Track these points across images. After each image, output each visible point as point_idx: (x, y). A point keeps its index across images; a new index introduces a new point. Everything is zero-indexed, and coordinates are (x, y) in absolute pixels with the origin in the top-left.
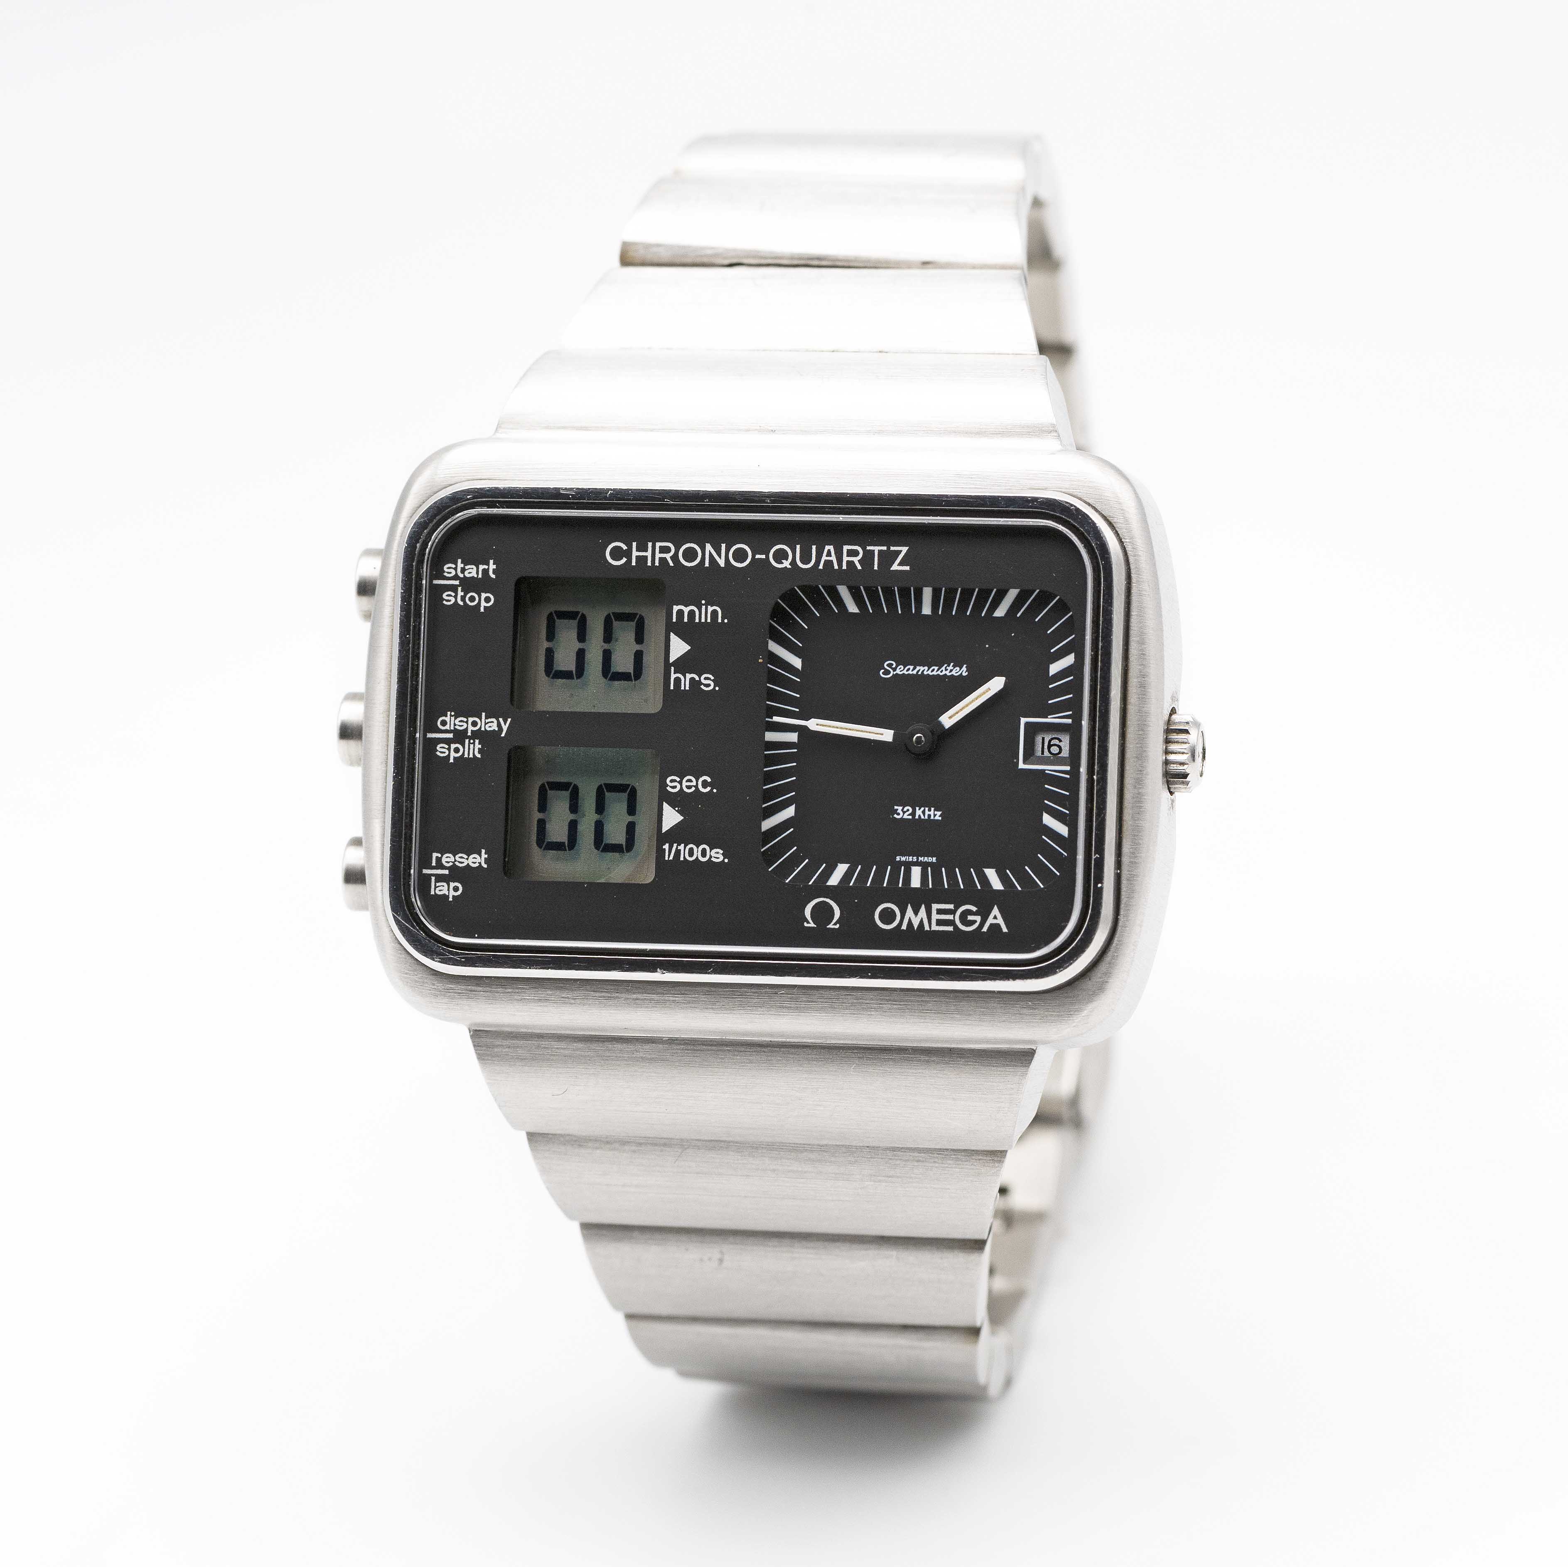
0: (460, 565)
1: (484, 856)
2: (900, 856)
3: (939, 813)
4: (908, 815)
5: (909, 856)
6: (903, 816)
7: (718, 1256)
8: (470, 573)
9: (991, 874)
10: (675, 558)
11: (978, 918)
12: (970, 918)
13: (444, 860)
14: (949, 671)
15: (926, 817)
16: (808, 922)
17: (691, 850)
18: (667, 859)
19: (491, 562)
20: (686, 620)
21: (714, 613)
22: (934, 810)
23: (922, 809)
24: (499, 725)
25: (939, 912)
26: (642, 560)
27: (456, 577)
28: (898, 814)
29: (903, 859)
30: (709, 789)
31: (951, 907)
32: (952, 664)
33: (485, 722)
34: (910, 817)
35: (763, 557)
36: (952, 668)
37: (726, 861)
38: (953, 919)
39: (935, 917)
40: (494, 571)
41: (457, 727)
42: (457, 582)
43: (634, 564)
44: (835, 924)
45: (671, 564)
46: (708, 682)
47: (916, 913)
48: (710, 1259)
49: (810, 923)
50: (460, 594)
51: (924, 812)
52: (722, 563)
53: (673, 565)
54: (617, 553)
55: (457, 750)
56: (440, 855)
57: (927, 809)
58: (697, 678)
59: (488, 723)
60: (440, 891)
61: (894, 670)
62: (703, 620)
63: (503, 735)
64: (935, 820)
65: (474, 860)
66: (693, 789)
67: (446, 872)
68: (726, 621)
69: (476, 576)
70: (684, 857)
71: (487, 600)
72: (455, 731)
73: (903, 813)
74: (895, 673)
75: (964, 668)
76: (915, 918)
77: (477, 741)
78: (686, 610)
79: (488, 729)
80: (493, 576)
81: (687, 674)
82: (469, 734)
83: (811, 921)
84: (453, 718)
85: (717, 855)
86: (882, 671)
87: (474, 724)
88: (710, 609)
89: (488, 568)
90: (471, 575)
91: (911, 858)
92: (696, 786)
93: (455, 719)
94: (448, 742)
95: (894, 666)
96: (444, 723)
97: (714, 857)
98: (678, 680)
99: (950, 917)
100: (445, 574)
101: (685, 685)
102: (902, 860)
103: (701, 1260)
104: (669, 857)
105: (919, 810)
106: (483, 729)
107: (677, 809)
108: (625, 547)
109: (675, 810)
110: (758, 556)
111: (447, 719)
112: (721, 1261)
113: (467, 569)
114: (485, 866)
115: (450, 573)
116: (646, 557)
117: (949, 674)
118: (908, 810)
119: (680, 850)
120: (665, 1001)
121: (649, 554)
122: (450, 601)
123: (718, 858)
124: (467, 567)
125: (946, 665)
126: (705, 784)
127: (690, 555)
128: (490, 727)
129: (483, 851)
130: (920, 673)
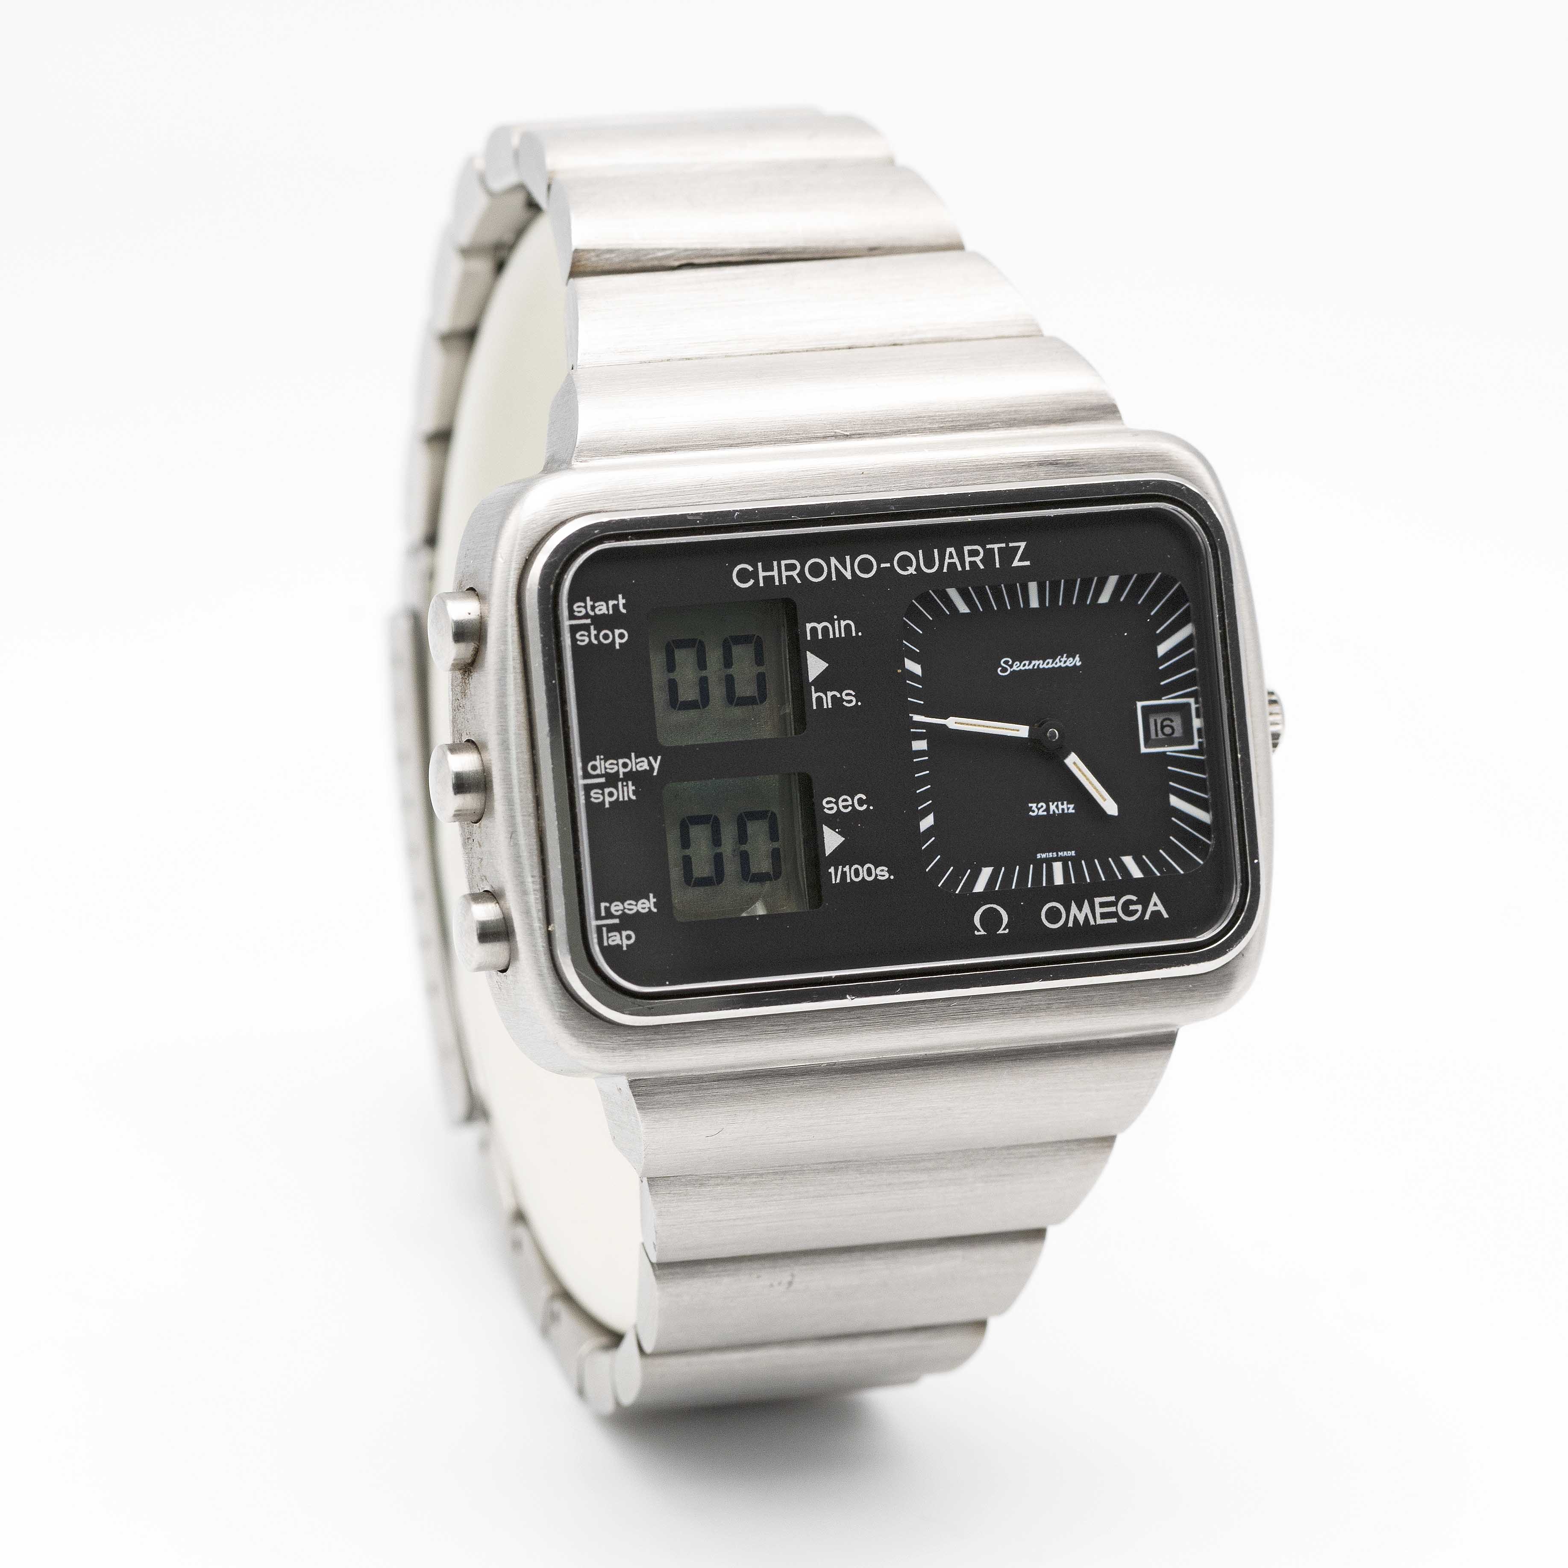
0: (589, 603)
1: (653, 900)
2: (1041, 853)
3: (1072, 806)
4: (1043, 811)
5: (1049, 853)
6: (1038, 813)
7: (789, 1279)
8: (600, 610)
9: (1128, 861)
10: (801, 574)
11: (1139, 907)
12: (1132, 908)
13: (613, 909)
14: (1063, 662)
15: (1060, 812)
16: (979, 931)
17: (857, 871)
18: (834, 882)
19: (620, 596)
20: (820, 637)
21: (848, 627)
22: (1067, 804)
23: (1056, 803)
24: (650, 764)
25: (1102, 905)
26: (769, 580)
27: (587, 616)
28: (1033, 811)
29: (1044, 856)
30: (865, 807)
31: (1112, 898)
32: (1065, 655)
33: (636, 762)
34: (1045, 813)
35: (888, 565)
36: (1066, 659)
37: (892, 877)
38: (1115, 910)
39: (1099, 910)
40: (625, 606)
41: (608, 770)
42: (588, 621)
43: (761, 584)
44: (1004, 929)
45: (799, 581)
46: (849, 698)
47: (1080, 908)
48: (780, 1284)
49: (981, 931)
50: (593, 632)
51: (1057, 807)
52: (848, 575)
53: (800, 582)
54: (744, 576)
55: (611, 794)
56: (608, 905)
57: (1060, 803)
58: (839, 696)
59: (639, 762)
60: (613, 941)
61: (1011, 666)
62: (837, 636)
63: (655, 774)
64: (1068, 813)
65: (644, 906)
66: (850, 808)
67: (617, 921)
68: (860, 634)
69: (607, 612)
70: (851, 878)
71: (621, 636)
72: (606, 775)
73: (1037, 809)
74: (1012, 670)
75: (1077, 658)
76: (1079, 914)
77: (630, 783)
78: (819, 627)
79: (640, 769)
80: (624, 611)
81: (828, 692)
82: (621, 776)
83: (981, 929)
84: (603, 762)
85: (882, 873)
86: (1000, 669)
87: (625, 765)
88: (843, 623)
89: (618, 603)
90: (601, 612)
91: (1051, 854)
92: (853, 805)
93: (605, 762)
94: (601, 786)
95: (1010, 663)
96: (594, 768)
97: (880, 875)
98: (819, 699)
99: (1113, 909)
100: (576, 614)
101: (828, 703)
102: (1042, 857)
103: (772, 1285)
104: (836, 881)
105: (1053, 805)
106: (634, 770)
107: (837, 830)
108: (751, 569)
109: (836, 832)
110: (883, 565)
111: (597, 763)
112: (790, 1283)
113: (597, 607)
114: (655, 910)
115: (581, 612)
116: (773, 576)
117: (1063, 666)
118: (1042, 807)
119: (846, 871)
120: (841, 1027)
121: (775, 573)
122: (583, 641)
123: (884, 876)
124: (596, 604)
125: (1059, 657)
126: (861, 802)
127: (816, 570)
128: (641, 767)
129: (651, 895)
130: (1036, 667)
